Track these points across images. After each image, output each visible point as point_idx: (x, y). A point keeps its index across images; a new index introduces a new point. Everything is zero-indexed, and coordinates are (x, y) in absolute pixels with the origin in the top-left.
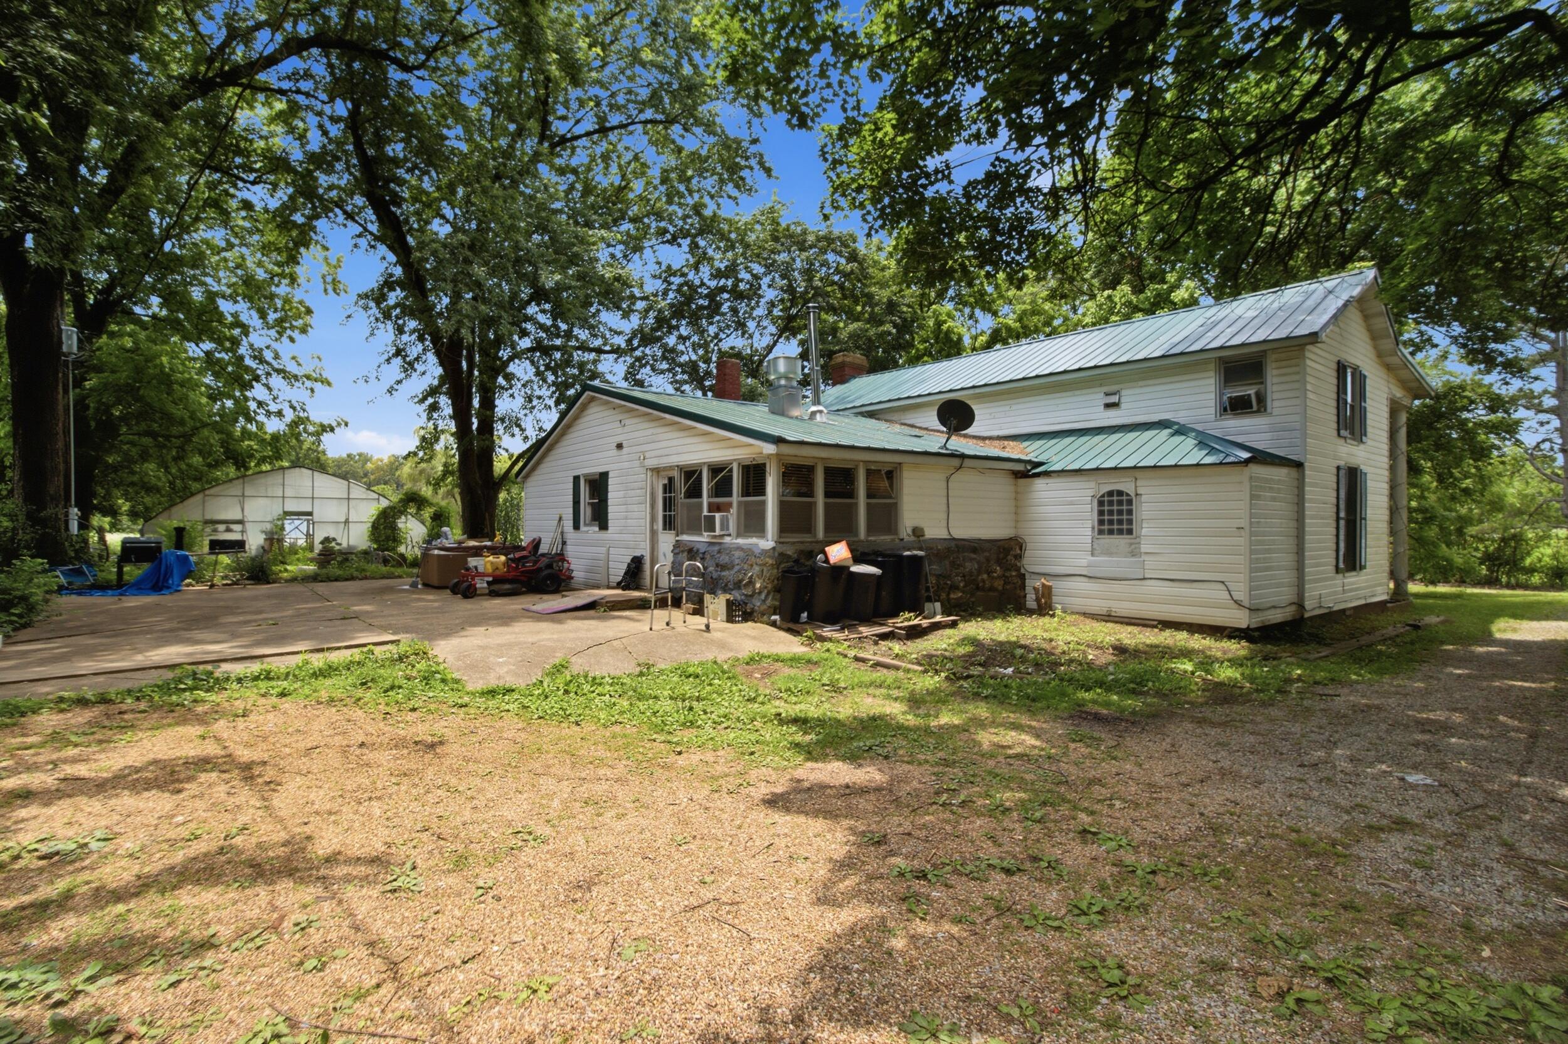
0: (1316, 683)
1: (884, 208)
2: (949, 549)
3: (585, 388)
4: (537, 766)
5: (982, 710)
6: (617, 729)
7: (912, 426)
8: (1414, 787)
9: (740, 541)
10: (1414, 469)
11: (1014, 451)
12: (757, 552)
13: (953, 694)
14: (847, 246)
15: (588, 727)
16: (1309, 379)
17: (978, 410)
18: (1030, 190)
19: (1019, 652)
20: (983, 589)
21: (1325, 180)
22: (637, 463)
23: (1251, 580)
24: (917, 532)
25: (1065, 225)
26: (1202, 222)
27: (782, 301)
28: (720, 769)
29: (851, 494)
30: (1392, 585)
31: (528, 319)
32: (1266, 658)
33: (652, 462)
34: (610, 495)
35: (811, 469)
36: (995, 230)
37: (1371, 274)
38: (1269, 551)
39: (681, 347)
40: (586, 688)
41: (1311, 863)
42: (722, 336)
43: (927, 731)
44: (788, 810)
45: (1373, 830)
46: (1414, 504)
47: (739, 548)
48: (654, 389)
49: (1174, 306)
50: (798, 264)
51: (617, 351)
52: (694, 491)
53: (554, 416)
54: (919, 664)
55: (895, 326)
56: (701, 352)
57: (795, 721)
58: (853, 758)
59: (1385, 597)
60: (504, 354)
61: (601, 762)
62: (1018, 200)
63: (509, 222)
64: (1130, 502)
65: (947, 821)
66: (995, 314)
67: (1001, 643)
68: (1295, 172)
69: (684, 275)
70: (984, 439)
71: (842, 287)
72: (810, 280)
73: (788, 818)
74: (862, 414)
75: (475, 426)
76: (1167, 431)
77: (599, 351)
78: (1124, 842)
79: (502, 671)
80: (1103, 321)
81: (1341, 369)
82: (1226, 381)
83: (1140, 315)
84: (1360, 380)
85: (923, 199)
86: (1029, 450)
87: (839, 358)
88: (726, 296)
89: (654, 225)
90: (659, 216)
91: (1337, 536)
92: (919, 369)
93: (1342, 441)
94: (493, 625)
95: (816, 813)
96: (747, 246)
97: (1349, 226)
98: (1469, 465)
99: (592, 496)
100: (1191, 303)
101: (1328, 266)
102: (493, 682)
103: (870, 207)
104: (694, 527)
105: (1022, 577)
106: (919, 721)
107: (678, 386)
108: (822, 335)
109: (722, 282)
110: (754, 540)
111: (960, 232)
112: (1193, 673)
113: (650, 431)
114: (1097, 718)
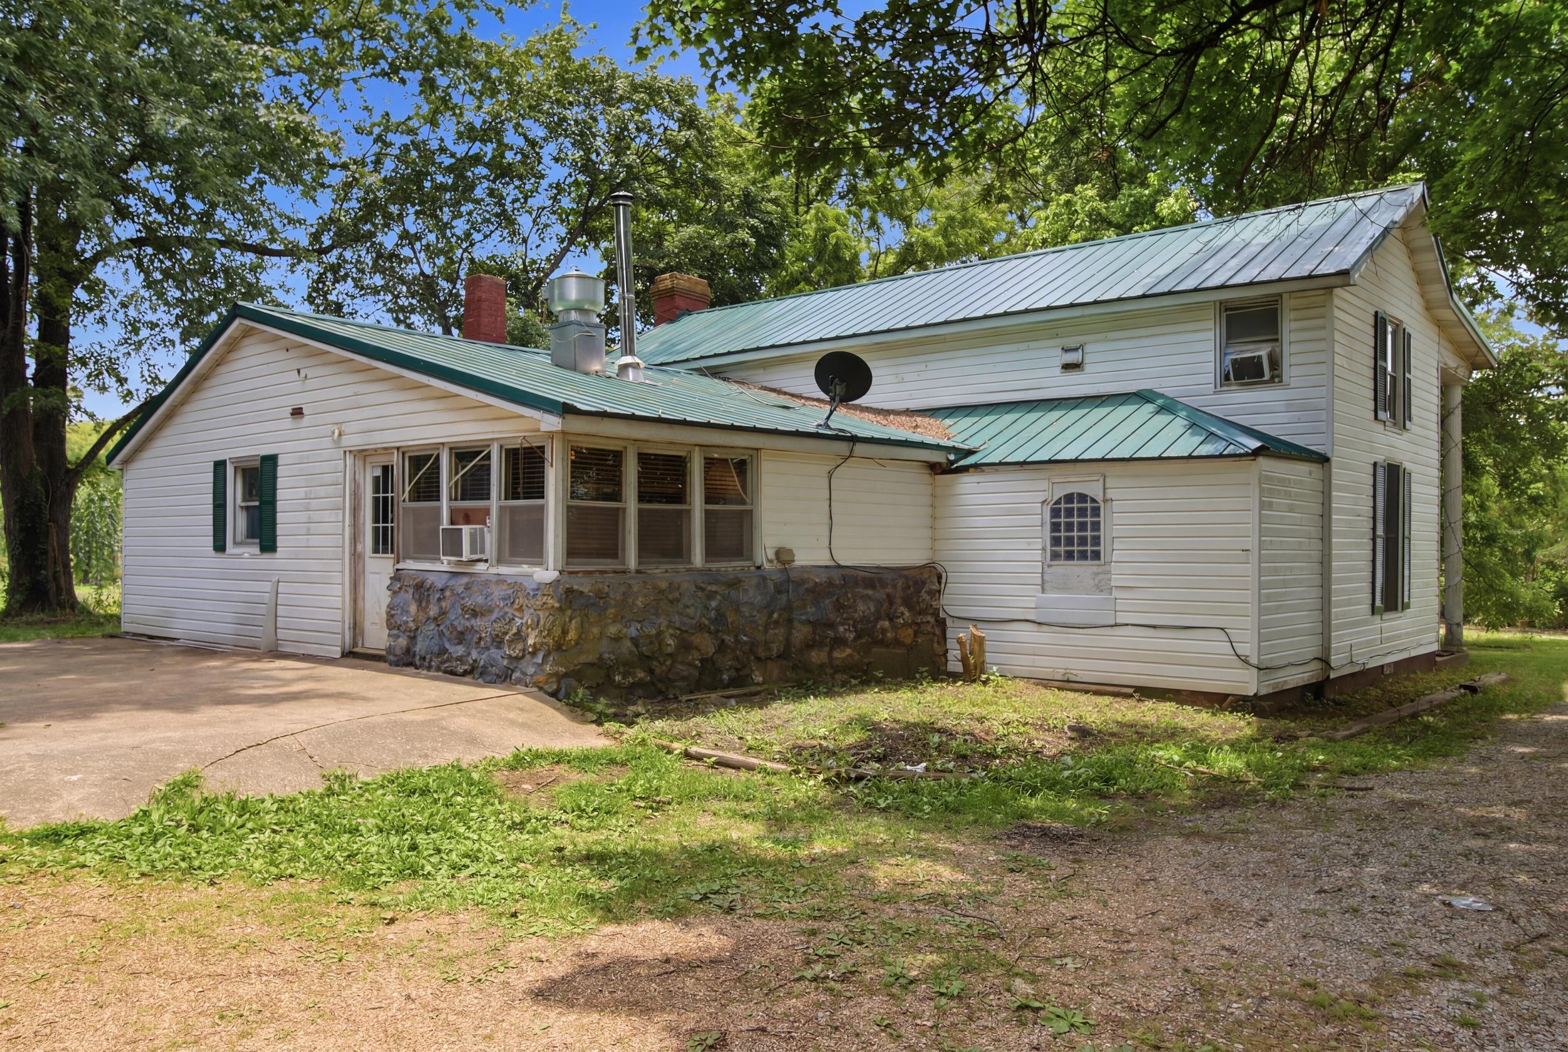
0: (1344, 772)
1: (734, 46)
2: (830, 583)
3: (236, 312)
4: (133, 958)
5: (878, 830)
6: (284, 886)
7: (779, 392)
8: (1462, 914)
9: (504, 570)
10: (1471, 468)
11: (931, 432)
12: (529, 586)
13: (838, 805)
14: (679, 103)
15: (231, 886)
16: (1337, 336)
17: (879, 371)
18: (955, 33)
19: (936, 738)
20: (882, 643)
21: (1356, 54)
22: (327, 442)
23: (1261, 625)
24: (783, 555)
25: (1006, 91)
26: (1196, 100)
27: (576, 183)
28: (461, 944)
29: (680, 497)
30: (1442, 631)
31: (129, 188)
32: (1279, 739)
33: (353, 441)
34: (280, 495)
35: (618, 455)
36: (902, 92)
37: (1418, 190)
38: (1285, 584)
39: (406, 252)
40: (230, 819)
41: (1329, 1030)
42: (477, 236)
43: (795, 866)
44: (570, 1004)
45: (1410, 978)
46: (1472, 518)
47: (500, 580)
48: (359, 320)
49: (1160, 223)
50: (602, 126)
51: (292, 252)
52: (427, 489)
53: (180, 357)
54: (786, 761)
55: (754, 231)
56: (441, 261)
57: (587, 858)
58: (678, 914)
59: (1435, 647)
60: (88, 246)
61: (248, 946)
62: (939, 48)
63: (93, 20)
64: (1096, 512)
65: (819, 1005)
66: (907, 222)
67: (908, 726)
68: (1318, 38)
69: (412, 132)
70: (886, 413)
71: (671, 167)
72: (618, 153)
73: (572, 1017)
74: (700, 371)
75: (30, 372)
76: (1150, 408)
77: (261, 250)
78: (1078, 1019)
79: (74, 797)
80: (1059, 239)
81: (1379, 323)
82: (1229, 337)
83: (1111, 232)
84: (1404, 340)
85: (795, 37)
86: (952, 431)
87: (666, 281)
88: (482, 171)
89: (358, 44)
90: (368, 30)
91: (1374, 561)
92: (788, 303)
93: (1379, 427)
94: (62, 718)
95: (616, 1007)
96: (516, 91)
97: (1391, 122)
98: (1538, 463)
99: (248, 494)
100: (1184, 219)
101: (1364, 177)
102: (57, 815)
103: (712, 43)
104: (426, 549)
105: (942, 624)
106: (784, 853)
107: (400, 315)
108: (639, 244)
109: (476, 148)
110: (525, 568)
111: (852, 92)
112: (1180, 764)
113: (349, 390)
114: (1045, 833)
